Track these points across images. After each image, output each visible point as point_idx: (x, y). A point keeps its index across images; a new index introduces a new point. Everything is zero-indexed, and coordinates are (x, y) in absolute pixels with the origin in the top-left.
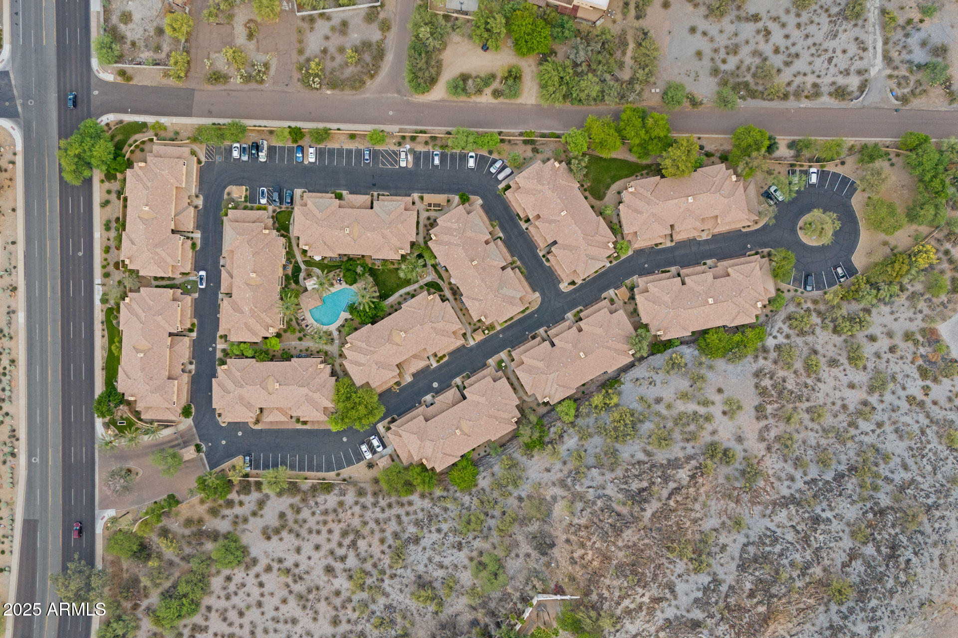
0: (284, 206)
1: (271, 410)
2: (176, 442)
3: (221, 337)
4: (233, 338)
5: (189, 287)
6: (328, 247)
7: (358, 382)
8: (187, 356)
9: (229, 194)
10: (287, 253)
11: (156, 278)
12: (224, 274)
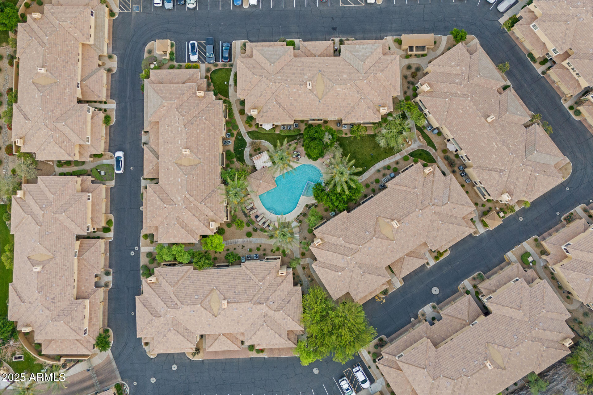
0: (220, 63)
1: (216, 337)
2: (89, 383)
3: (146, 236)
4: (163, 239)
5: (103, 173)
6: (284, 109)
7: (336, 293)
8: (102, 265)
9: (150, 52)
10: (227, 122)
11: (60, 164)
12: (147, 154)
